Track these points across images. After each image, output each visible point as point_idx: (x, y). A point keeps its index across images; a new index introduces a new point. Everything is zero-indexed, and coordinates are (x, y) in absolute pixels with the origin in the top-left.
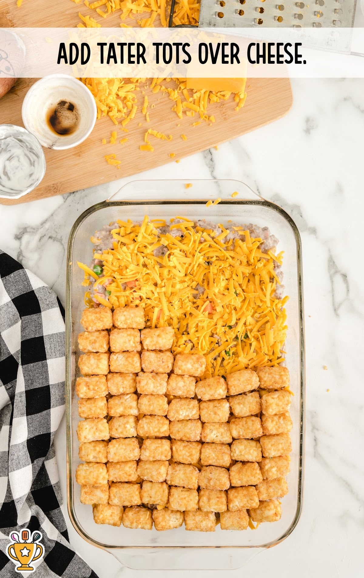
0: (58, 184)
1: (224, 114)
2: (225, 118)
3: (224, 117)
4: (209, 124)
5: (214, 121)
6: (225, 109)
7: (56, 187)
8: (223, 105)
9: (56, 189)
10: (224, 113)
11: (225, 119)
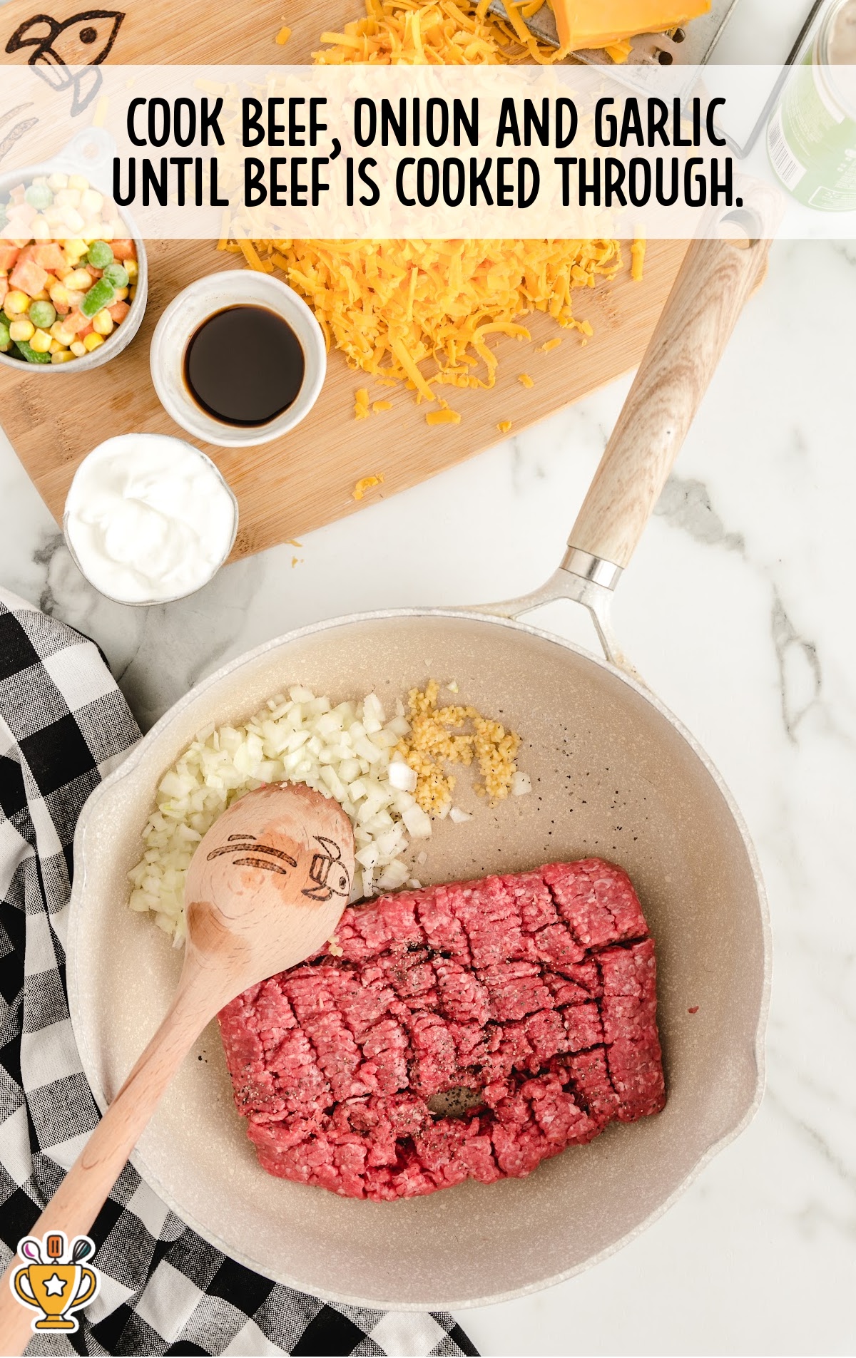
0: (247, 531)
1: (611, 315)
2: (615, 322)
3: (613, 319)
4: (580, 342)
5: (590, 333)
6: (612, 300)
7: (245, 539)
8: (607, 292)
9: (243, 543)
10: (611, 311)
11: (616, 324)
